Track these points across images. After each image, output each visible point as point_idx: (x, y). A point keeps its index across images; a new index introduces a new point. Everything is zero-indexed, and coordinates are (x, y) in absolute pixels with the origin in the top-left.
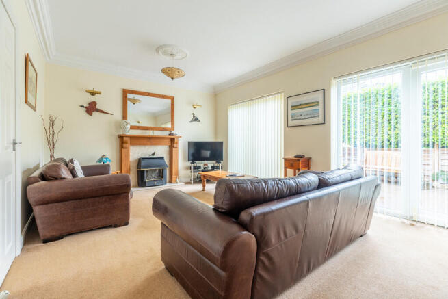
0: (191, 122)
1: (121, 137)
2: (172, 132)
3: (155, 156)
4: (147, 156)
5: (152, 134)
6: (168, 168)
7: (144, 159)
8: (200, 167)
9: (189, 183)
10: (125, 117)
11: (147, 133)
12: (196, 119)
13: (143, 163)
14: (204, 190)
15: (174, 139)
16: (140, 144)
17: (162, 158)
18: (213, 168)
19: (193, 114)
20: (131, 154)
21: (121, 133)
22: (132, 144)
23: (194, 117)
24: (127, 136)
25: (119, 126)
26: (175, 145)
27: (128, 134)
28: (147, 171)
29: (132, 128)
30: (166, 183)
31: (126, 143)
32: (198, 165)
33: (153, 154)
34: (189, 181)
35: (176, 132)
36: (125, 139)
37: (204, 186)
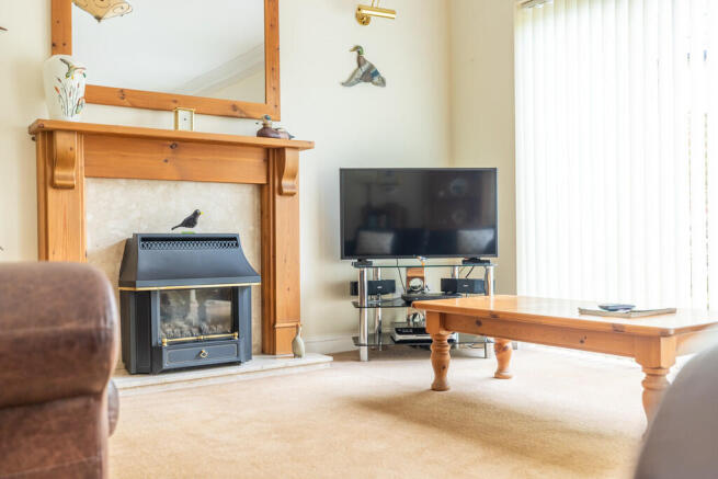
0: (348, 84)
1: (44, 135)
2: (274, 125)
3: (197, 230)
4: (166, 230)
5: (183, 127)
6: (255, 285)
7: (148, 240)
8: (389, 286)
9: (354, 356)
10: (59, 41)
11: (162, 123)
12: (370, 75)
13: (146, 258)
14: (439, 386)
15: (280, 151)
16: (130, 176)
17: (232, 240)
18: (451, 287)
19: (358, 49)
20: (89, 218)
21: (45, 114)
22: (96, 174)
23: (360, 61)
24: (70, 130)
25: (34, 85)
26: (286, 182)
27: (76, 119)
28: (164, 297)
29: (95, 96)
30: (249, 358)
31: (69, 163)
32: (382, 275)
33: (191, 221)
34: (352, 347)
35: (291, 123)
36: (62, 142)
37: (440, 369)
